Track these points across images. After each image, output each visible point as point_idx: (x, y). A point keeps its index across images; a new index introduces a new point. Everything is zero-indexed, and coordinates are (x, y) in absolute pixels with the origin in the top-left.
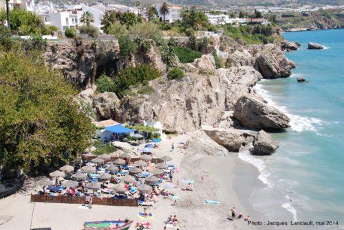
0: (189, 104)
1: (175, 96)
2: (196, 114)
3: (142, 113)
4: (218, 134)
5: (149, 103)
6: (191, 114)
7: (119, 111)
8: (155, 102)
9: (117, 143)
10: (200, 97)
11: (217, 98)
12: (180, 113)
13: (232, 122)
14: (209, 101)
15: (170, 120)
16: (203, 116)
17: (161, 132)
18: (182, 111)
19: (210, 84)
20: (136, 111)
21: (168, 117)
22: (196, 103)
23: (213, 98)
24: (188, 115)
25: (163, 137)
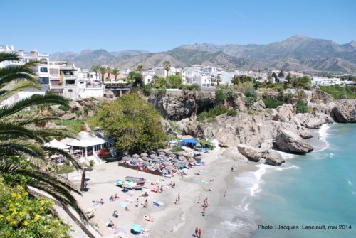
0: (237, 131)
1: (228, 126)
2: (242, 137)
3: (205, 133)
4: (245, 150)
5: (210, 128)
6: (239, 137)
7: (195, 131)
8: (215, 127)
9: (184, 148)
10: (246, 127)
11: (259, 129)
12: (231, 136)
13: (272, 146)
14: (253, 130)
15: (224, 139)
16: (248, 139)
17: (217, 145)
18: (233, 135)
19: (254, 120)
20: (203, 132)
21: (223, 137)
22: (243, 131)
23: (256, 129)
24: (236, 138)
25: (218, 148)
